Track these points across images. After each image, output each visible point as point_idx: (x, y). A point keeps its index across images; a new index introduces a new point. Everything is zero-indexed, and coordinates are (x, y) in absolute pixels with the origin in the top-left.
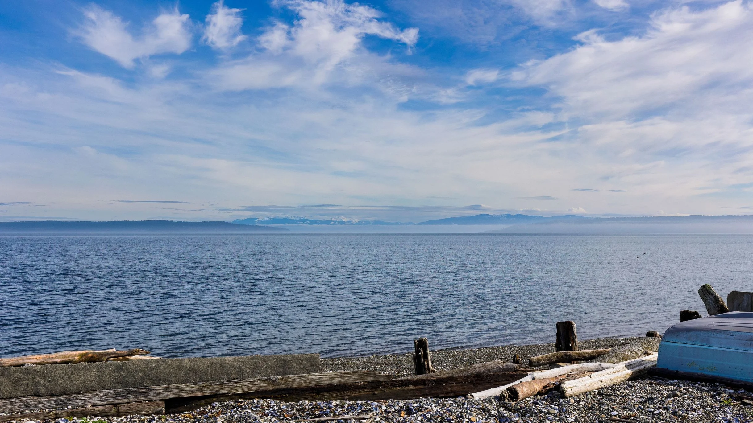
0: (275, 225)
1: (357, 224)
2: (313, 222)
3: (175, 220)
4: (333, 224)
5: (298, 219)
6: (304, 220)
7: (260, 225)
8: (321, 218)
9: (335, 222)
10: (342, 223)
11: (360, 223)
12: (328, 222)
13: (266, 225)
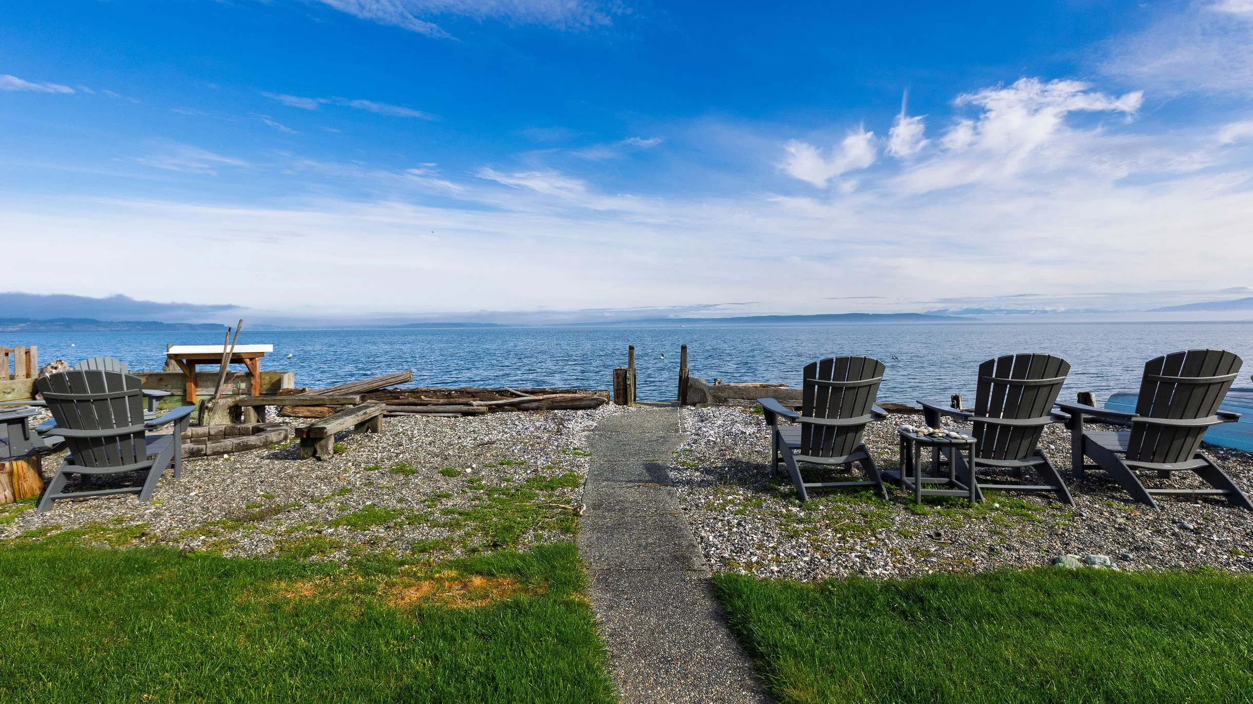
0: (969, 315)
1: (1063, 312)
2: (1010, 312)
3: (871, 313)
4: (1034, 313)
5: (993, 309)
6: (1000, 311)
7: (951, 315)
8: (1020, 308)
9: (1036, 311)
10: (1045, 312)
11: (1066, 312)
12: (1027, 312)
13: (958, 316)
